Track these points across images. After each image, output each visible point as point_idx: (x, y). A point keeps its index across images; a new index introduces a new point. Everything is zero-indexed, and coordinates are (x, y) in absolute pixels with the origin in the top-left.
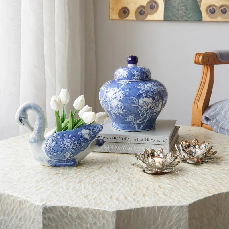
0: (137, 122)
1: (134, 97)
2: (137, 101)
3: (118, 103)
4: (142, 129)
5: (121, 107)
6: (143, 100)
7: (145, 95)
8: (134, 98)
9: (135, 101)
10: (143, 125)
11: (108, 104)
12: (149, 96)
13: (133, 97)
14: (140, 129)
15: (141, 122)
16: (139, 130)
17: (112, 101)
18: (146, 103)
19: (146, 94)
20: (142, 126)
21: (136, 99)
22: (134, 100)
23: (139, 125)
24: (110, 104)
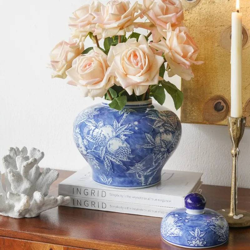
0: (145, 174)
1: (148, 133)
2: (153, 140)
3: (121, 144)
4: (150, 184)
5: (126, 151)
6: (161, 137)
7: (163, 129)
8: (148, 135)
9: (149, 140)
10: (152, 177)
11: (102, 148)
12: (168, 130)
13: (146, 134)
14: (148, 184)
15: (150, 173)
16: (146, 185)
17: (110, 142)
18: (165, 141)
19: (164, 127)
20: (150, 179)
21: (151, 137)
22: (148, 138)
23: (146, 178)
24: (106, 147)
